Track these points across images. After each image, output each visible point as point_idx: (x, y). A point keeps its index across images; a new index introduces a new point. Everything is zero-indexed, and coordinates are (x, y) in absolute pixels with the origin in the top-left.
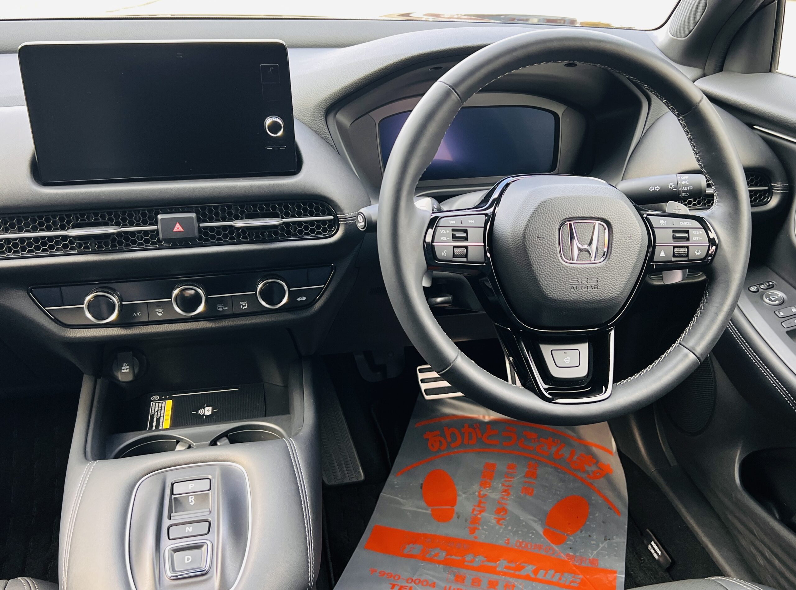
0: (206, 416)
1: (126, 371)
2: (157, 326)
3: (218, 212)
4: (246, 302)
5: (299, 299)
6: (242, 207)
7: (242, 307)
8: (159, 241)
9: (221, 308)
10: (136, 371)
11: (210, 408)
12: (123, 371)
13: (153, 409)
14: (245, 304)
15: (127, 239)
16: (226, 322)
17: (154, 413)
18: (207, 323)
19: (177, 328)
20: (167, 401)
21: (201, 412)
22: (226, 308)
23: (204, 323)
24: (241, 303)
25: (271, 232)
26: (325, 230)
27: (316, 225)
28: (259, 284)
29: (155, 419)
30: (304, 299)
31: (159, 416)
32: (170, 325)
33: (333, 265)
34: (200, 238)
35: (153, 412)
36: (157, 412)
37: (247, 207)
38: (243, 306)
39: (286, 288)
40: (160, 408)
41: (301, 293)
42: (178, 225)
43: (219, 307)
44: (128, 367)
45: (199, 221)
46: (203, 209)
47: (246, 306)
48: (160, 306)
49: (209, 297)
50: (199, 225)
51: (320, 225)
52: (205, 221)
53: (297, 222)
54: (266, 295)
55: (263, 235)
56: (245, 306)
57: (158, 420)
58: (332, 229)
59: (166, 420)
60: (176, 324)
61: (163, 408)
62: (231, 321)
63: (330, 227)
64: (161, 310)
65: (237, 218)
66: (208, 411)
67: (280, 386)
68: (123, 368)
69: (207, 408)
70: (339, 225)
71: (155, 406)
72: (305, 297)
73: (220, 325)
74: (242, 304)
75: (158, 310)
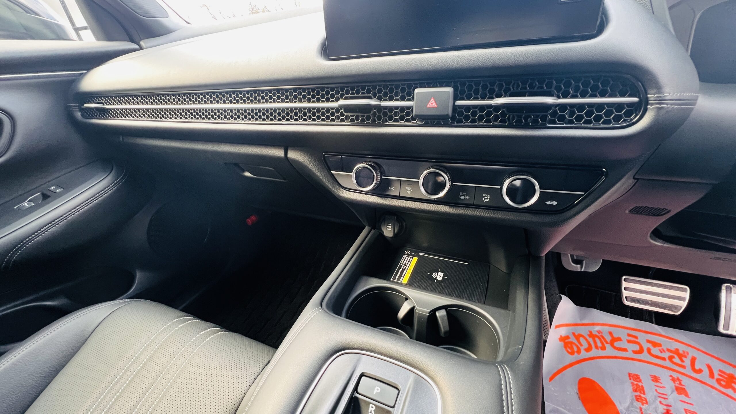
0: (437, 280)
1: (389, 229)
2: (406, 201)
3: (479, 89)
4: (489, 195)
5: (548, 203)
6: (508, 84)
7: (483, 199)
8: (413, 119)
9: (464, 197)
10: (396, 231)
11: (442, 274)
12: (387, 229)
13: (403, 261)
14: (488, 197)
15: (385, 114)
16: (465, 211)
17: (402, 265)
18: (447, 208)
19: (421, 206)
20: (414, 257)
21: (434, 275)
22: (468, 198)
23: (445, 207)
24: (484, 195)
25: (539, 116)
26: (617, 119)
27: (607, 110)
28: (507, 179)
29: (401, 270)
30: (555, 203)
31: (404, 268)
32: (416, 203)
33: (604, 170)
34: (453, 118)
35: (402, 263)
36: (405, 264)
37: (514, 84)
38: (485, 199)
39: (537, 187)
40: (407, 262)
41: (552, 197)
42: (432, 101)
43: (461, 196)
44: (391, 227)
45: (456, 98)
46: (463, 84)
47: (489, 199)
48: (410, 184)
49: (454, 184)
50: (454, 103)
51: (612, 110)
52: (462, 99)
53: (578, 106)
54: (512, 192)
55: (526, 120)
56: (487, 199)
57: (403, 271)
58: (630, 117)
59: (408, 273)
60: (421, 203)
61: (409, 263)
62: (470, 211)
63: (628, 114)
64: (410, 188)
65: (499, 96)
66: (439, 276)
67: (504, 272)
68: (388, 227)
69: (440, 273)
70: (646, 110)
71: (405, 259)
72: (556, 201)
73: (459, 212)
74: (484, 197)
75: (408, 188)
